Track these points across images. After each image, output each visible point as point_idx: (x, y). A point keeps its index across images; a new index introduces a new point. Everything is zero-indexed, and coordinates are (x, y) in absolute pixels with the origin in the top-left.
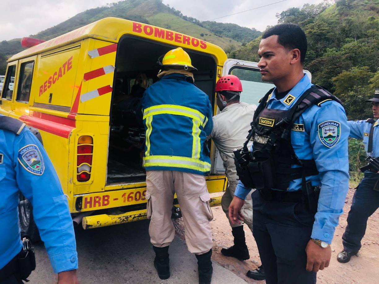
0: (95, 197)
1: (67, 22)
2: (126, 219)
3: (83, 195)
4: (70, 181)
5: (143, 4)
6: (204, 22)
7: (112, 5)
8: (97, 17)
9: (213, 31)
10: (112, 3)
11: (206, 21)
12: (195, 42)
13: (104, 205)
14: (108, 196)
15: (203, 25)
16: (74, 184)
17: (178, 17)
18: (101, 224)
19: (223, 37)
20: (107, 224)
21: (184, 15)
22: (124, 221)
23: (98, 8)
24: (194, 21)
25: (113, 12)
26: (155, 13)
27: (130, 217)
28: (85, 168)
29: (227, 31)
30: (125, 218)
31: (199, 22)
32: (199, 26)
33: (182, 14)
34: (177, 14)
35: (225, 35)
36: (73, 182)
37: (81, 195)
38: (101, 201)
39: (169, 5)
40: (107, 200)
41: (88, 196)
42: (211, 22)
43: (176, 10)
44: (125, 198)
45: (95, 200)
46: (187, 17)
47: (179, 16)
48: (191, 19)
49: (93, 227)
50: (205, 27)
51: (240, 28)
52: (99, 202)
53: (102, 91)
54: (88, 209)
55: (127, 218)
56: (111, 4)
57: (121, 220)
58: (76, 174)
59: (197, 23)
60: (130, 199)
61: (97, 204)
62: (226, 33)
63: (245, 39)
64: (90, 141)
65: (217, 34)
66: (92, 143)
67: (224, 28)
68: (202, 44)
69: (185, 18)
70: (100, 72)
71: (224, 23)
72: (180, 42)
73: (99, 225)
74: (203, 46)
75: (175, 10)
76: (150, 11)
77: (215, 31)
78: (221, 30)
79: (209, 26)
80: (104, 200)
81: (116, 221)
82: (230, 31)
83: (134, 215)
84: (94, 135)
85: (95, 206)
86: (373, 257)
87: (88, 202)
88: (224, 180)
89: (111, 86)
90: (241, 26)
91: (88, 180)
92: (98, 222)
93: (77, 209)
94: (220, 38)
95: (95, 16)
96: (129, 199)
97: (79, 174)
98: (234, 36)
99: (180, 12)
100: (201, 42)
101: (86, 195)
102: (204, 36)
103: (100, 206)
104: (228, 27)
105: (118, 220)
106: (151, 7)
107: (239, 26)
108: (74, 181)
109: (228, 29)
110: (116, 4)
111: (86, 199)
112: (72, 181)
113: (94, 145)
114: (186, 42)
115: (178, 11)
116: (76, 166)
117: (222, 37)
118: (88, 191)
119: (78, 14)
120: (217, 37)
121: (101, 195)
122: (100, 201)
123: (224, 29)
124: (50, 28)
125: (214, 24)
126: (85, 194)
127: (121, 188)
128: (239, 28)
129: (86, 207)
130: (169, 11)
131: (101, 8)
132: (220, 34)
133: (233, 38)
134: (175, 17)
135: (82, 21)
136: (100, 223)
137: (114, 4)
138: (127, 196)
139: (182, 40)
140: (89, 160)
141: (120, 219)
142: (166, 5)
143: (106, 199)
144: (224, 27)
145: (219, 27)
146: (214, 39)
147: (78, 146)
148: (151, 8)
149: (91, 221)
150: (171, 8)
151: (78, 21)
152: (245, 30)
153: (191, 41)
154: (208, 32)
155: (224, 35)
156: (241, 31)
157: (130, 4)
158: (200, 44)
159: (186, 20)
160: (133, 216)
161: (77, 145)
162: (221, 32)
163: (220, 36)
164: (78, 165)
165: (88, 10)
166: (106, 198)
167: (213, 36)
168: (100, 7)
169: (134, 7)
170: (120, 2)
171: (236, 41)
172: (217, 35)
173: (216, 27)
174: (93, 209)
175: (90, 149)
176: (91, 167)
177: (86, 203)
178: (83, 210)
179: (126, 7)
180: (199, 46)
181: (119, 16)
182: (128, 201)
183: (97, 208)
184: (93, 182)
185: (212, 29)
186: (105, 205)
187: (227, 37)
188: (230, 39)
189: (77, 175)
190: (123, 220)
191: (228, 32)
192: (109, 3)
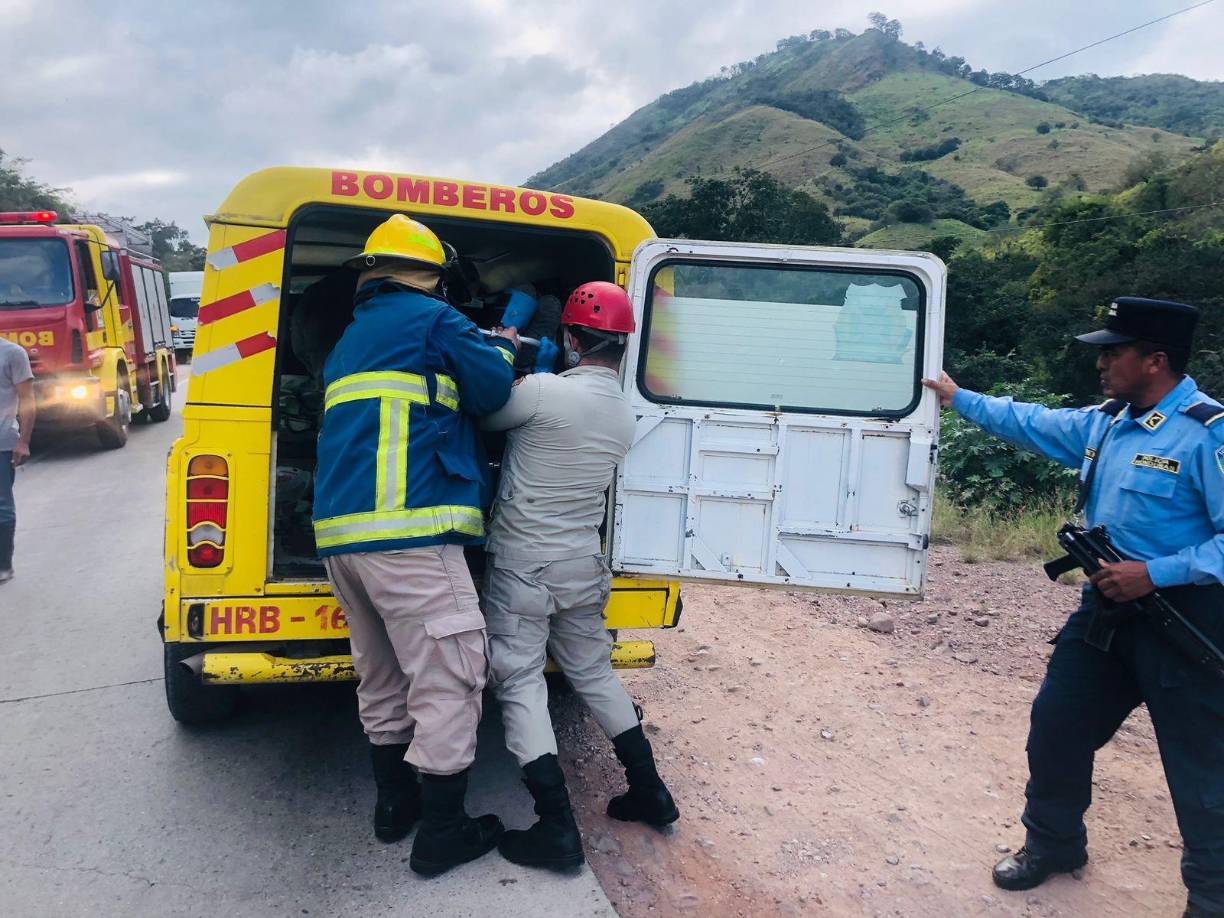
0: (238, 609)
1: (604, 137)
2: (313, 672)
3: (206, 601)
4: (171, 564)
5: (835, 53)
6: (1052, 82)
7: (739, 70)
8: (690, 113)
9: (1085, 109)
10: (737, 63)
11: (1061, 77)
12: (533, 203)
13: (264, 630)
14: (275, 610)
15: (1048, 93)
16: (181, 570)
17: (953, 78)
18: (240, 675)
19: (1126, 125)
20: (259, 678)
21: (976, 69)
22: (310, 677)
23: (696, 85)
24: (1013, 84)
25: (739, 90)
26: (875, 76)
27: (325, 667)
28: (208, 533)
29: (1143, 101)
30: (311, 669)
31: (1032, 83)
32: (1030, 99)
33: (968, 68)
34: (952, 68)
35: (1136, 118)
36: (178, 567)
37: (200, 601)
38: (257, 621)
39: (924, 44)
40: (273, 619)
41: (222, 605)
42: (1077, 81)
43: (949, 55)
44: (326, 618)
45: (239, 617)
46: (987, 76)
47: (957, 73)
48: (1004, 79)
49: (221, 680)
50: (1054, 100)
51: (1197, 85)
52: (249, 622)
53: (248, 347)
54: (221, 636)
55: (317, 669)
56: (734, 67)
57: (298, 671)
58: (184, 548)
59: (1027, 90)
60: (341, 623)
61: (245, 627)
62: (1140, 112)
63: (1217, 125)
64: (220, 469)
65: (1101, 119)
66: (227, 475)
67: (1128, 95)
68: (558, 206)
69: (979, 79)
70: (243, 302)
71: (1131, 76)
72: (483, 207)
73: (236, 676)
74: (562, 211)
75: (944, 56)
76: (859, 73)
77: (1092, 109)
78: (1120, 102)
79: (1069, 92)
80: (264, 619)
81: (284, 673)
82: (1155, 102)
83: (339, 664)
84: (229, 455)
85: (239, 630)
86: (1130, 886)
87: (222, 620)
88: (664, 593)
89: (273, 333)
90: (1200, 79)
91: (218, 564)
92: (232, 669)
93: (191, 633)
94: (1116, 132)
95: (686, 112)
96: (336, 623)
97: (192, 548)
98: (1170, 117)
99: (961, 61)
100: (555, 201)
101: (215, 600)
102: (1052, 131)
103: (252, 630)
104: (1149, 87)
105: (290, 672)
106: (860, 59)
107: (1193, 81)
108: (180, 564)
109: (1149, 96)
110: (751, 64)
111: (215, 611)
112: (175, 565)
113: (231, 479)
114: (502, 206)
115: (954, 58)
116: (185, 530)
117: (1121, 127)
118: (220, 592)
119: (636, 112)
120: (1101, 127)
121: (256, 605)
122: (254, 621)
123: (1131, 99)
124: (559, 161)
125: (1090, 83)
126: (212, 598)
127: (312, 591)
128: (1191, 89)
129: (214, 631)
130: (922, 64)
131: (704, 84)
132: (1115, 116)
133: (1169, 126)
134: (940, 80)
135: (648, 128)
136: (238, 673)
137: (742, 66)
138: (330, 613)
139: (487, 200)
140: (219, 514)
141: (295, 669)
142: (911, 43)
143: (270, 616)
144: (1129, 90)
145: (1112, 93)
146: (1092, 136)
147: (188, 482)
148: (862, 63)
149: (217, 665)
150: (930, 52)
151: (636, 131)
152: (1216, 92)
153: (516, 202)
154: (1066, 116)
155: (1131, 120)
156: (1202, 96)
157: (792, 59)
158: (550, 206)
159: (984, 84)
160: (334, 667)
161: (185, 478)
162: (1117, 111)
163: (1112, 126)
164: (189, 527)
165: (665, 96)
166: (270, 614)
167: (1088, 125)
168: (701, 80)
169: (808, 67)
170: (761, 59)
171: (1180, 137)
172: (1100, 123)
173: (1100, 93)
174: (234, 637)
175: (221, 488)
176: (224, 533)
177: (216, 620)
178: (208, 638)
179: (780, 70)
180: (547, 212)
181: (758, 100)
182: (335, 626)
183: (246, 636)
184: (230, 570)
185: (1081, 104)
186: (269, 631)
187: (1142, 124)
188: (1157, 130)
189: (189, 551)
190: (306, 672)
191: (1148, 106)
192: (729, 67)
